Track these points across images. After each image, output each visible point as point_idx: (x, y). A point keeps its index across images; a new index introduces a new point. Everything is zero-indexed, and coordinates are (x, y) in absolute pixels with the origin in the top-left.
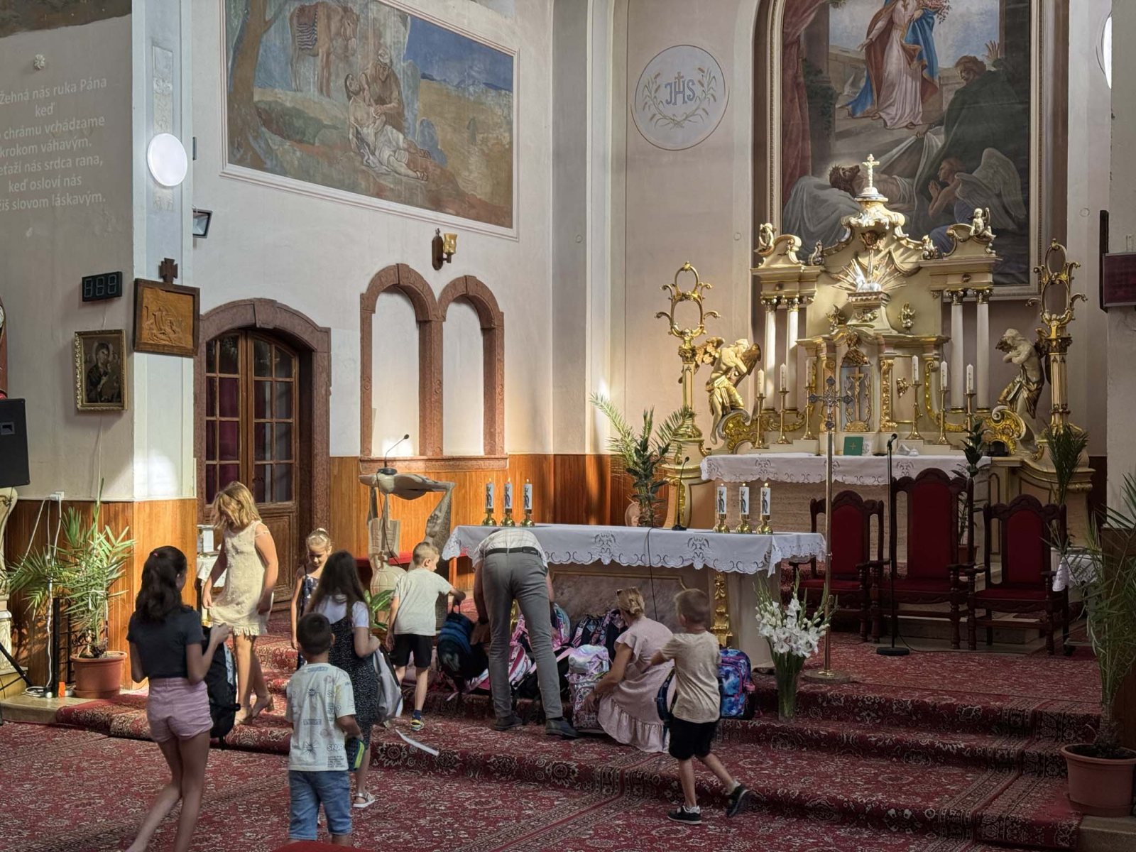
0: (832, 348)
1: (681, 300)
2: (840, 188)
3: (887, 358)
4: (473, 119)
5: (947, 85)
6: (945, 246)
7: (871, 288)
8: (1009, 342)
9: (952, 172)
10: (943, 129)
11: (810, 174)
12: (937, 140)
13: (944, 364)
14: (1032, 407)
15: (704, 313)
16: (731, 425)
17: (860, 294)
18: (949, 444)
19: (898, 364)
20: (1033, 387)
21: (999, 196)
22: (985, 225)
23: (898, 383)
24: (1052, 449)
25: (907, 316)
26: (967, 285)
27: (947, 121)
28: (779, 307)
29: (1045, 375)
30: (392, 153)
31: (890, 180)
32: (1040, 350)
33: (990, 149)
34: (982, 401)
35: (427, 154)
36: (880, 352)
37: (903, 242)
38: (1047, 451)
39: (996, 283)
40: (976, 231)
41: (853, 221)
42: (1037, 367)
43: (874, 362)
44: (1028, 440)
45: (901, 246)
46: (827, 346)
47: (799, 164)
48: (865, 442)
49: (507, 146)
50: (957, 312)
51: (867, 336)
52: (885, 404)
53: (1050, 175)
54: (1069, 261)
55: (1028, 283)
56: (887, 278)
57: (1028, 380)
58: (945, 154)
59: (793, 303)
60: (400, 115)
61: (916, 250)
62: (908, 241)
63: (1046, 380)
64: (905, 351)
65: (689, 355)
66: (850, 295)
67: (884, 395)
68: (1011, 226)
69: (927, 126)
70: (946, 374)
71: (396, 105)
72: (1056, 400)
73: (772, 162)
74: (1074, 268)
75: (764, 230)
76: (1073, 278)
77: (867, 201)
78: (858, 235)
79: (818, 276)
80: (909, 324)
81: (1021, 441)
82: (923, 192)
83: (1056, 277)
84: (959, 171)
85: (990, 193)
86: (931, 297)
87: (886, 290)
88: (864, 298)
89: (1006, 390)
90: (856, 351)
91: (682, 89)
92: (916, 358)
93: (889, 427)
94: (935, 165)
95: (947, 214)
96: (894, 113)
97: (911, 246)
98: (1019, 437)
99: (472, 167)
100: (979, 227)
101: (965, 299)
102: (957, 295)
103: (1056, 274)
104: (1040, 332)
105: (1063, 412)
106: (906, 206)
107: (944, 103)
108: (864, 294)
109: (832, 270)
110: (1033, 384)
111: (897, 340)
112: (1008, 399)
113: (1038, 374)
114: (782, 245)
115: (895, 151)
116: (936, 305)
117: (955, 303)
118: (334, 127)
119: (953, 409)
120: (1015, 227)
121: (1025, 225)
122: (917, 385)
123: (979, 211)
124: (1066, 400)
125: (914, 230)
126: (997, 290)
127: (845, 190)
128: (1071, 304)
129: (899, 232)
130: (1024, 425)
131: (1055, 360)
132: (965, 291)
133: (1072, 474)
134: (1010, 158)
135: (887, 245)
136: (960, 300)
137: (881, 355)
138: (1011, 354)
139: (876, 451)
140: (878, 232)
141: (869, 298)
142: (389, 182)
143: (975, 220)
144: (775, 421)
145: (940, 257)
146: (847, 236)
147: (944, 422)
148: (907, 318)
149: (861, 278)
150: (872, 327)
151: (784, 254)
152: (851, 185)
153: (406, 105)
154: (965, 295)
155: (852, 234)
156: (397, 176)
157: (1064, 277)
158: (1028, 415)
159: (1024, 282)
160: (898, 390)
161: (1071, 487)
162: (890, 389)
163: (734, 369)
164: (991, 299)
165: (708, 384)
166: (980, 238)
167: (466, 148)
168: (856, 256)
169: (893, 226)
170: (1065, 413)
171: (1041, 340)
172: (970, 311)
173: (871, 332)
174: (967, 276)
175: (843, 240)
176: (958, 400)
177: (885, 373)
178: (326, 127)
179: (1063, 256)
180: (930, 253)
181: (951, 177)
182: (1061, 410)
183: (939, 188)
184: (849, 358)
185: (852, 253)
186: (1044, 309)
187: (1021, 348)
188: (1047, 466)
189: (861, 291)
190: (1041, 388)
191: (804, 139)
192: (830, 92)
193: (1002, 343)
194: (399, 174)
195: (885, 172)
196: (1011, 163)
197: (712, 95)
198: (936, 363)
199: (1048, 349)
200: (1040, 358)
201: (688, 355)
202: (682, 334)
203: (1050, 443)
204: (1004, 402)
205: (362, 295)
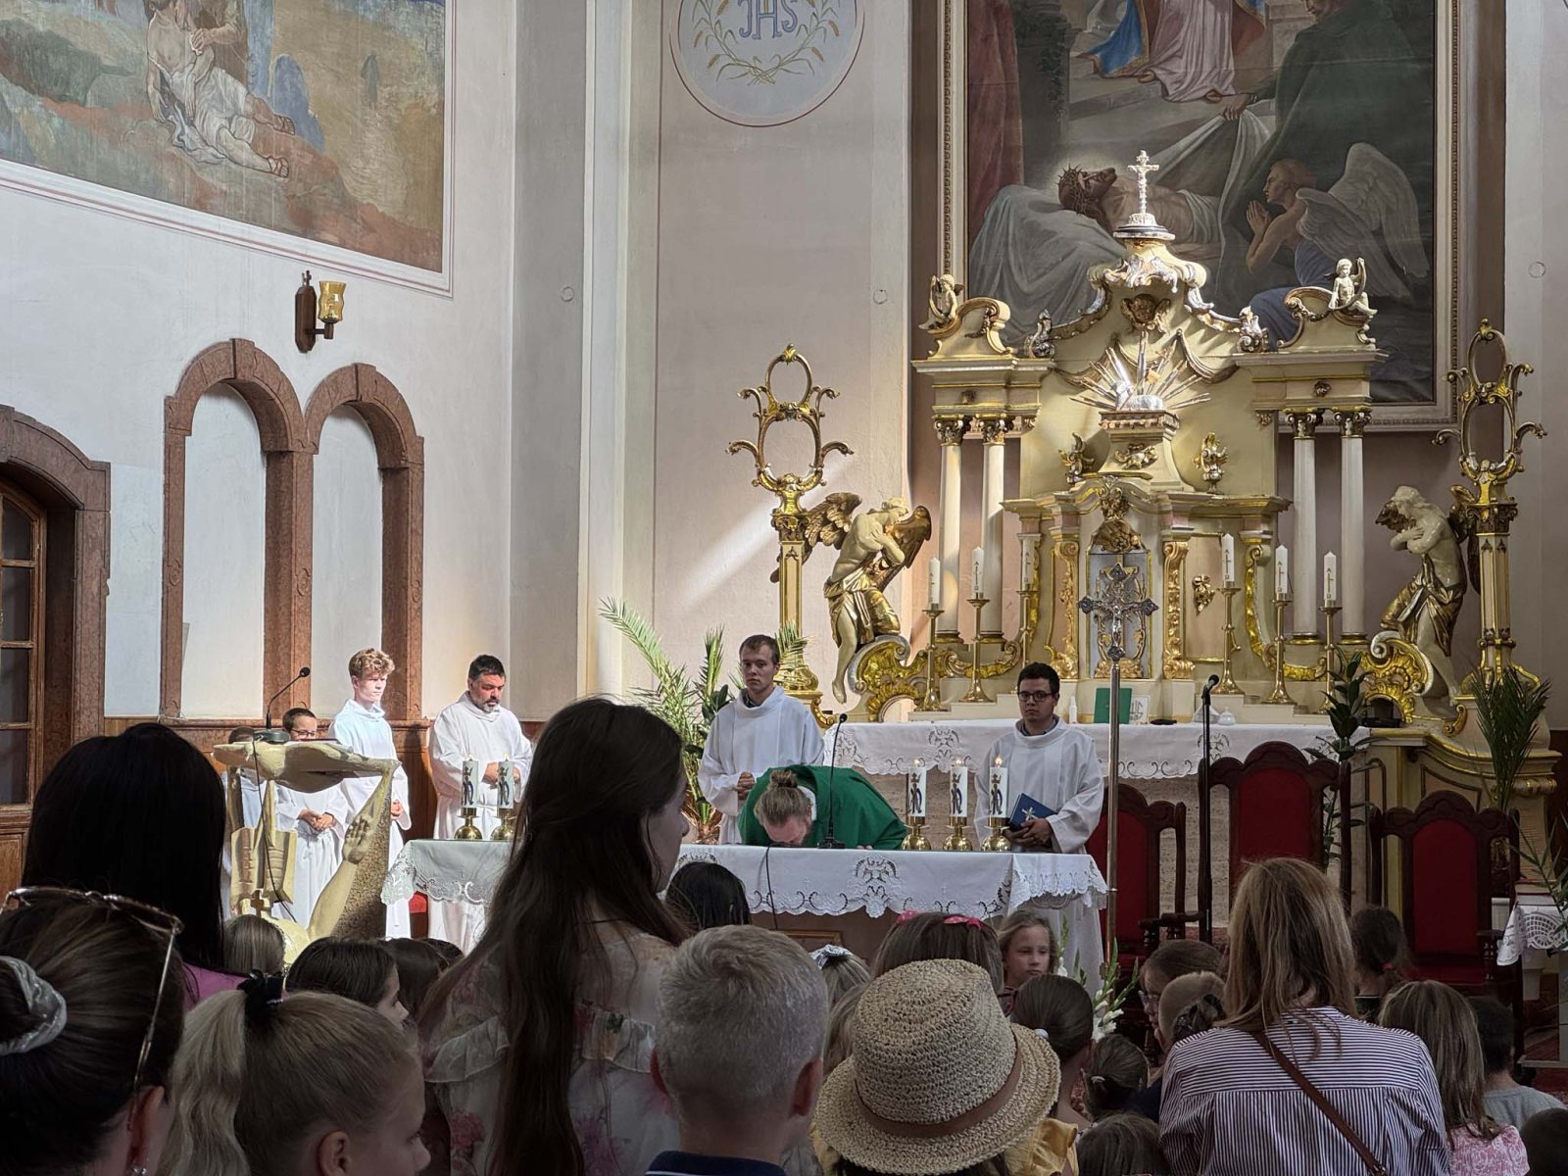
0: (1073, 516)
1: (778, 419)
2: (1078, 211)
3: (1177, 538)
4: (373, 57)
5: (1280, 21)
6: (1283, 326)
7: (1145, 404)
8: (1402, 511)
9: (1290, 187)
10: (1273, 104)
11: (1022, 182)
12: (1263, 126)
13: (1282, 552)
14: (1446, 635)
15: (823, 445)
16: (874, 666)
17: (1124, 415)
18: (1291, 702)
19: (1196, 550)
20: (1447, 597)
21: (1378, 234)
22: (1357, 289)
23: (1195, 586)
24: (1485, 713)
25: (1212, 460)
26: (1322, 404)
27: (1283, 89)
28: (967, 436)
29: (1469, 576)
30: (224, 122)
31: (1173, 198)
32: (1461, 527)
33: (1362, 145)
34: (1351, 623)
35: (288, 125)
36: (1163, 525)
37: (1205, 318)
38: (1475, 717)
39: (1376, 400)
40: (1340, 302)
41: (1111, 275)
42: (1454, 560)
43: (1152, 544)
44: (1438, 695)
45: (1199, 325)
46: (1063, 513)
47: (999, 162)
48: (1133, 700)
49: (434, 111)
50: (1305, 453)
51: (1140, 495)
52: (1171, 626)
53: (1473, 198)
54: (1513, 360)
55: (1434, 400)
56: (1176, 385)
57: (1438, 584)
58: (1278, 151)
59: (995, 430)
60: (241, 47)
61: (1228, 335)
62: (1212, 317)
63: (1469, 583)
64: (1209, 525)
65: (794, 529)
66: (1104, 416)
67: (1171, 609)
68: (1401, 292)
69: (1243, 97)
70: (1285, 568)
71: (233, 29)
72: (1490, 621)
73: (947, 156)
74: (1521, 375)
75: (939, 287)
76: (1521, 394)
77: (1139, 239)
78: (1118, 301)
79: (1042, 378)
80: (1216, 475)
81: (1424, 697)
82: (1237, 223)
83: (1490, 390)
84: (1302, 186)
85: (1363, 230)
86: (1255, 422)
87: (1171, 408)
88: (1132, 422)
89: (1396, 602)
90: (1119, 524)
91: (771, 11)
92: (1229, 540)
93: (1179, 669)
94: (1259, 173)
95: (1284, 268)
96: (1181, 71)
97: (1219, 326)
98: (1420, 691)
99: (370, 152)
100: (1345, 293)
101: (1319, 429)
102: (1304, 421)
103: (1488, 385)
104: (1459, 494)
105: (1502, 644)
106: (1203, 249)
107: (1275, 55)
108: (1132, 415)
109: (1069, 368)
110: (1447, 590)
111: (1193, 504)
112: (1402, 618)
113: (1456, 572)
114: (974, 317)
115: (1183, 143)
116: (1264, 441)
117: (1301, 434)
118: (121, 71)
119: (1296, 638)
120: (1408, 294)
121: (1426, 291)
122: (1231, 590)
123: (1346, 264)
124: (1508, 622)
125: (1226, 295)
126: (1380, 412)
127: (1090, 214)
128: (1517, 443)
129: (1195, 298)
130: (1430, 668)
131: (1487, 547)
132: (1319, 413)
133: (1520, 761)
134: (1398, 163)
135: (1174, 324)
136: (1310, 429)
137: (1166, 532)
138: (1405, 534)
139: (1156, 716)
140: (1156, 297)
141: (1142, 422)
142: (219, 180)
143: (1338, 279)
144: (960, 658)
145: (1272, 348)
146: (1097, 303)
147: (1282, 662)
148: (1213, 463)
149: (1125, 385)
150: (1148, 478)
151: (980, 334)
152: (1099, 205)
153: (250, 30)
154: (1320, 421)
155: (1108, 301)
156: (233, 166)
157: (1503, 390)
158: (1436, 649)
159: (1425, 399)
160: (1196, 599)
161: (1520, 785)
162: (1180, 596)
163: (879, 555)
164: (1367, 428)
165: (829, 584)
166: (1348, 314)
167: (359, 114)
168: (1116, 343)
169: (1185, 286)
170: (1507, 646)
171: (1461, 508)
172: (1328, 451)
173: (1146, 488)
174: (1322, 384)
175: (1090, 311)
176: (1306, 619)
177: (1173, 565)
178: (106, 70)
179: (1500, 352)
180: (1253, 339)
181: (1288, 198)
182: (1498, 641)
183: (1266, 214)
184: (1105, 538)
185: (1106, 337)
186: (1467, 450)
187: (1423, 523)
188: (1474, 746)
189: (1125, 409)
190: (1461, 598)
191: (1009, 115)
192: (1059, 26)
193: (1386, 514)
194: (236, 163)
195: (1167, 181)
196: (1401, 173)
197: (831, 22)
198: (1266, 550)
199: (1474, 526)
200: (1458, 542)
201: (792, 527)
202: (780, 485)
203: (1481, 702)
204: (1393, 626)
205: (168, 399)
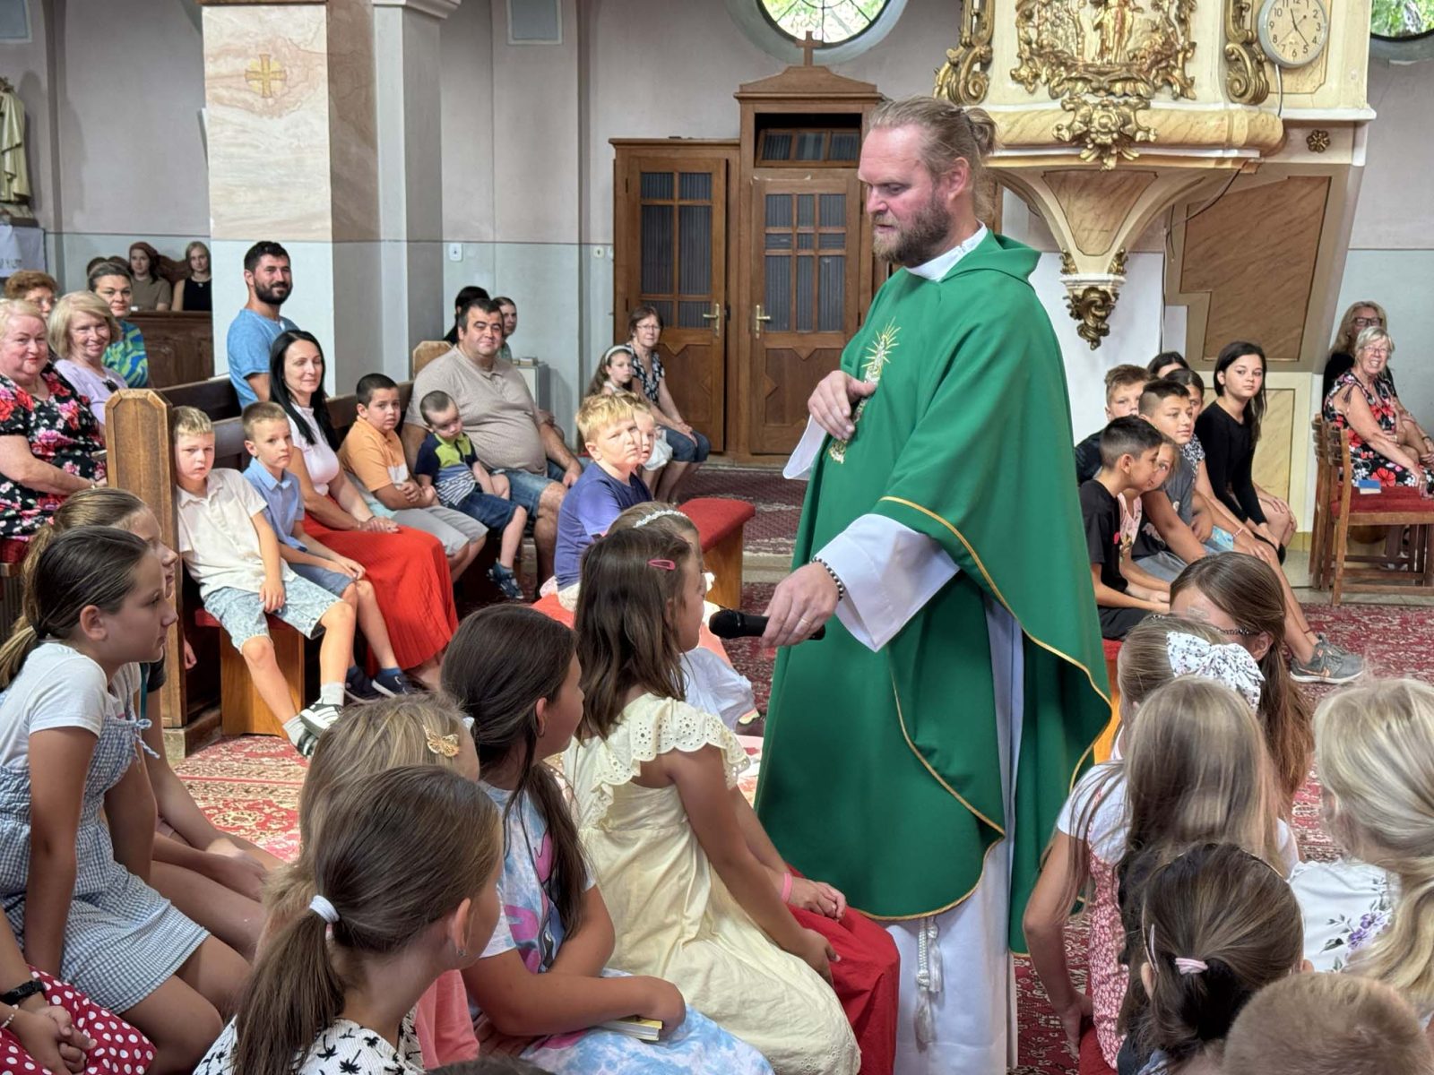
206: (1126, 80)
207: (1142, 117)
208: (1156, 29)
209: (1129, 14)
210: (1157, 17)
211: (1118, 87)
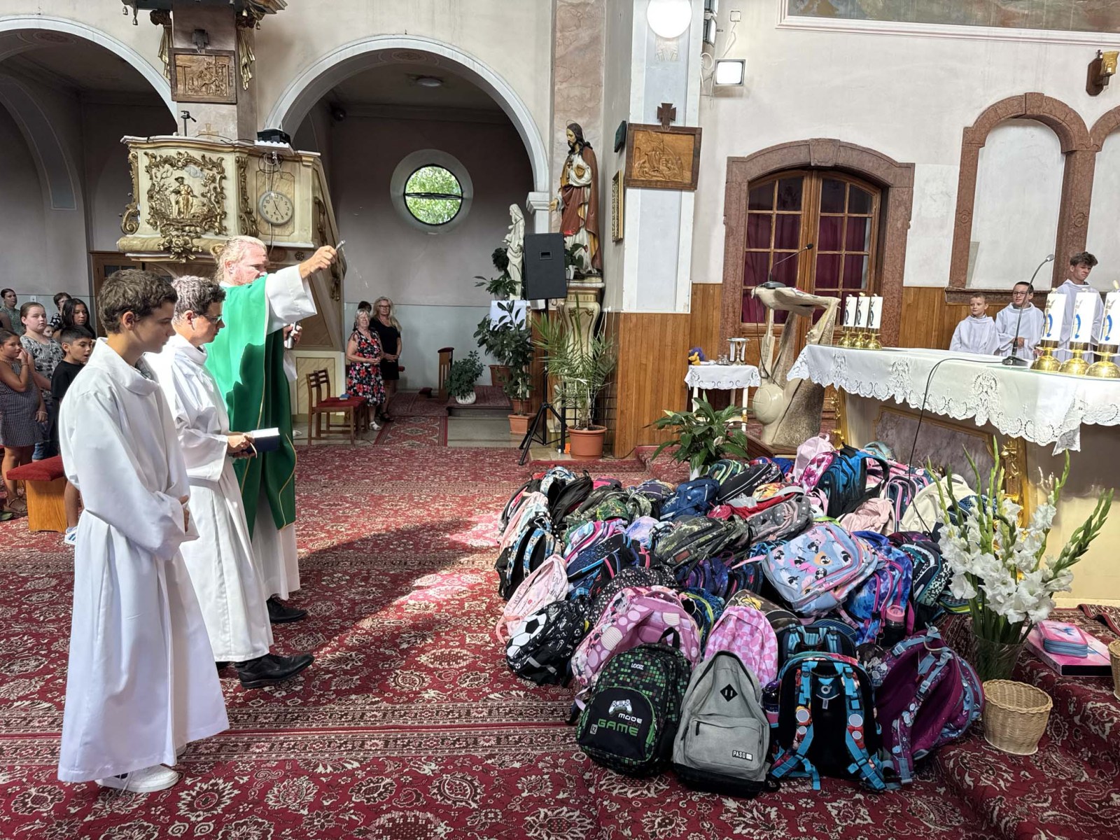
205: (966, 130)
206: (190, 226)
207: (195, 241)
208: (204, 205)
209: (190, 198)
210: (205, 200)
211: (187, 228)
